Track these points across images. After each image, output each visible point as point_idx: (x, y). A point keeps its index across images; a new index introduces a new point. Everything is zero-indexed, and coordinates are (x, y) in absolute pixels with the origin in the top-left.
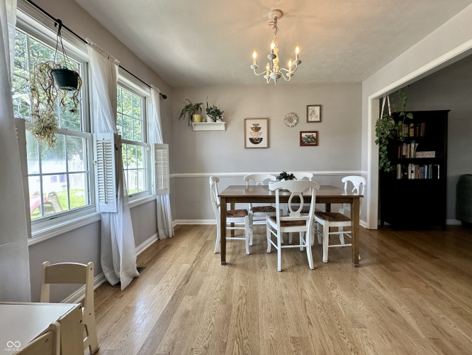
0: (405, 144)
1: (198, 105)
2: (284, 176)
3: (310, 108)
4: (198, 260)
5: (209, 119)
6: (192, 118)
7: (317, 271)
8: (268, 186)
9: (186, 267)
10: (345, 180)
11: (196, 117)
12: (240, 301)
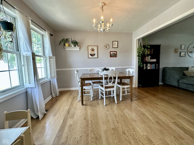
0: (147, 57)
1: (67, 39)
2: (105, 69)
3: (114, 42)
4: (72, 104)
5: (72, 46)
6: (64, 45)
7: (118, 104)
8: (99, 73)
9: (67, 108)
10: (127, 70)
11: (67, 45)
12: (91, 118)
